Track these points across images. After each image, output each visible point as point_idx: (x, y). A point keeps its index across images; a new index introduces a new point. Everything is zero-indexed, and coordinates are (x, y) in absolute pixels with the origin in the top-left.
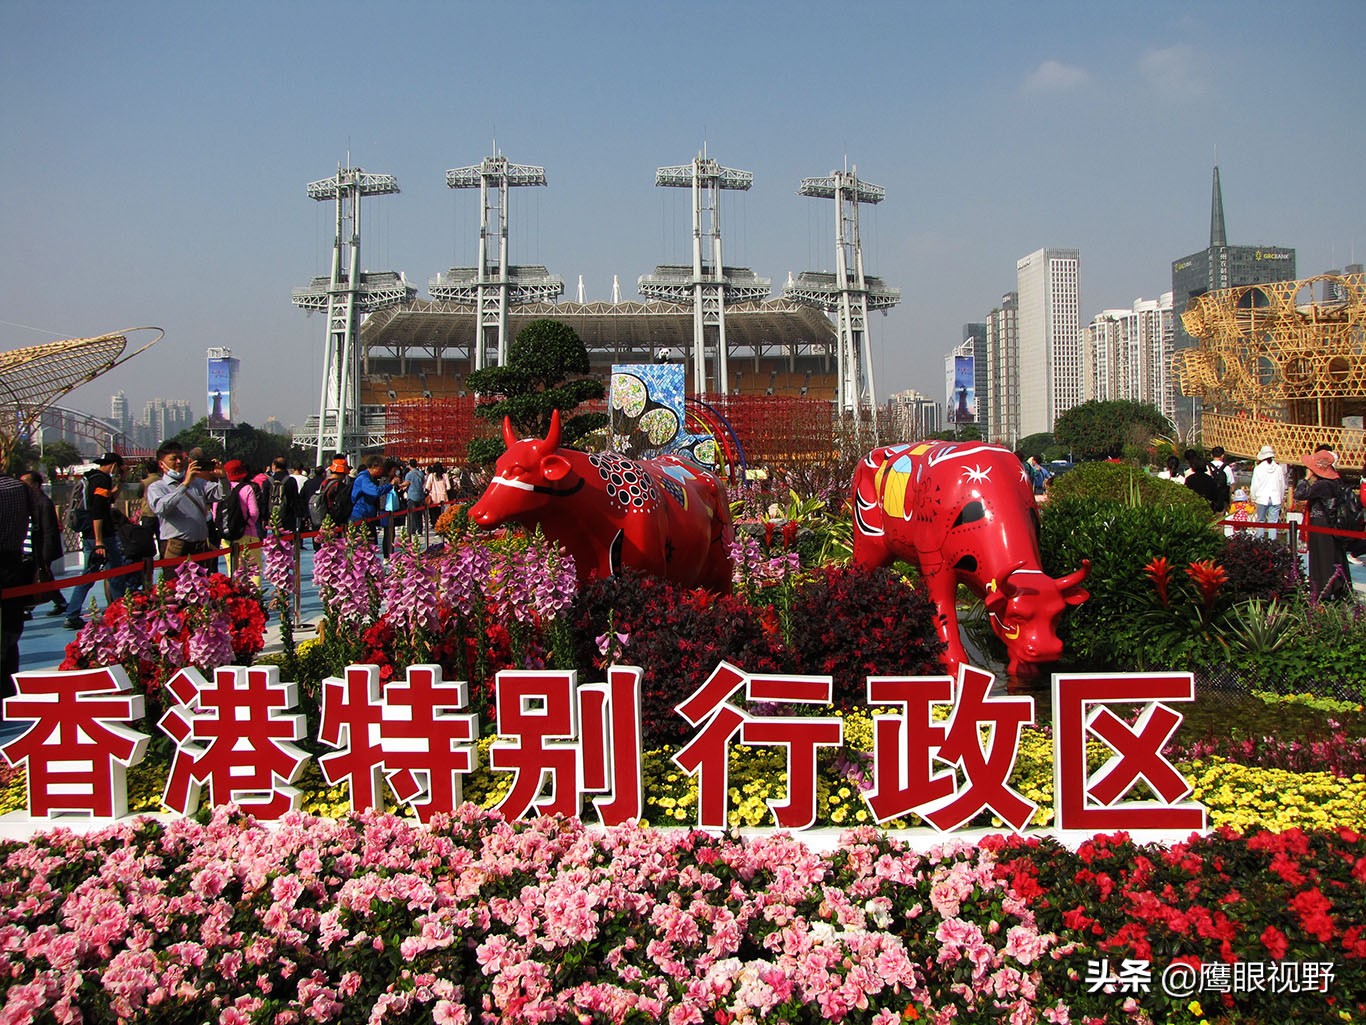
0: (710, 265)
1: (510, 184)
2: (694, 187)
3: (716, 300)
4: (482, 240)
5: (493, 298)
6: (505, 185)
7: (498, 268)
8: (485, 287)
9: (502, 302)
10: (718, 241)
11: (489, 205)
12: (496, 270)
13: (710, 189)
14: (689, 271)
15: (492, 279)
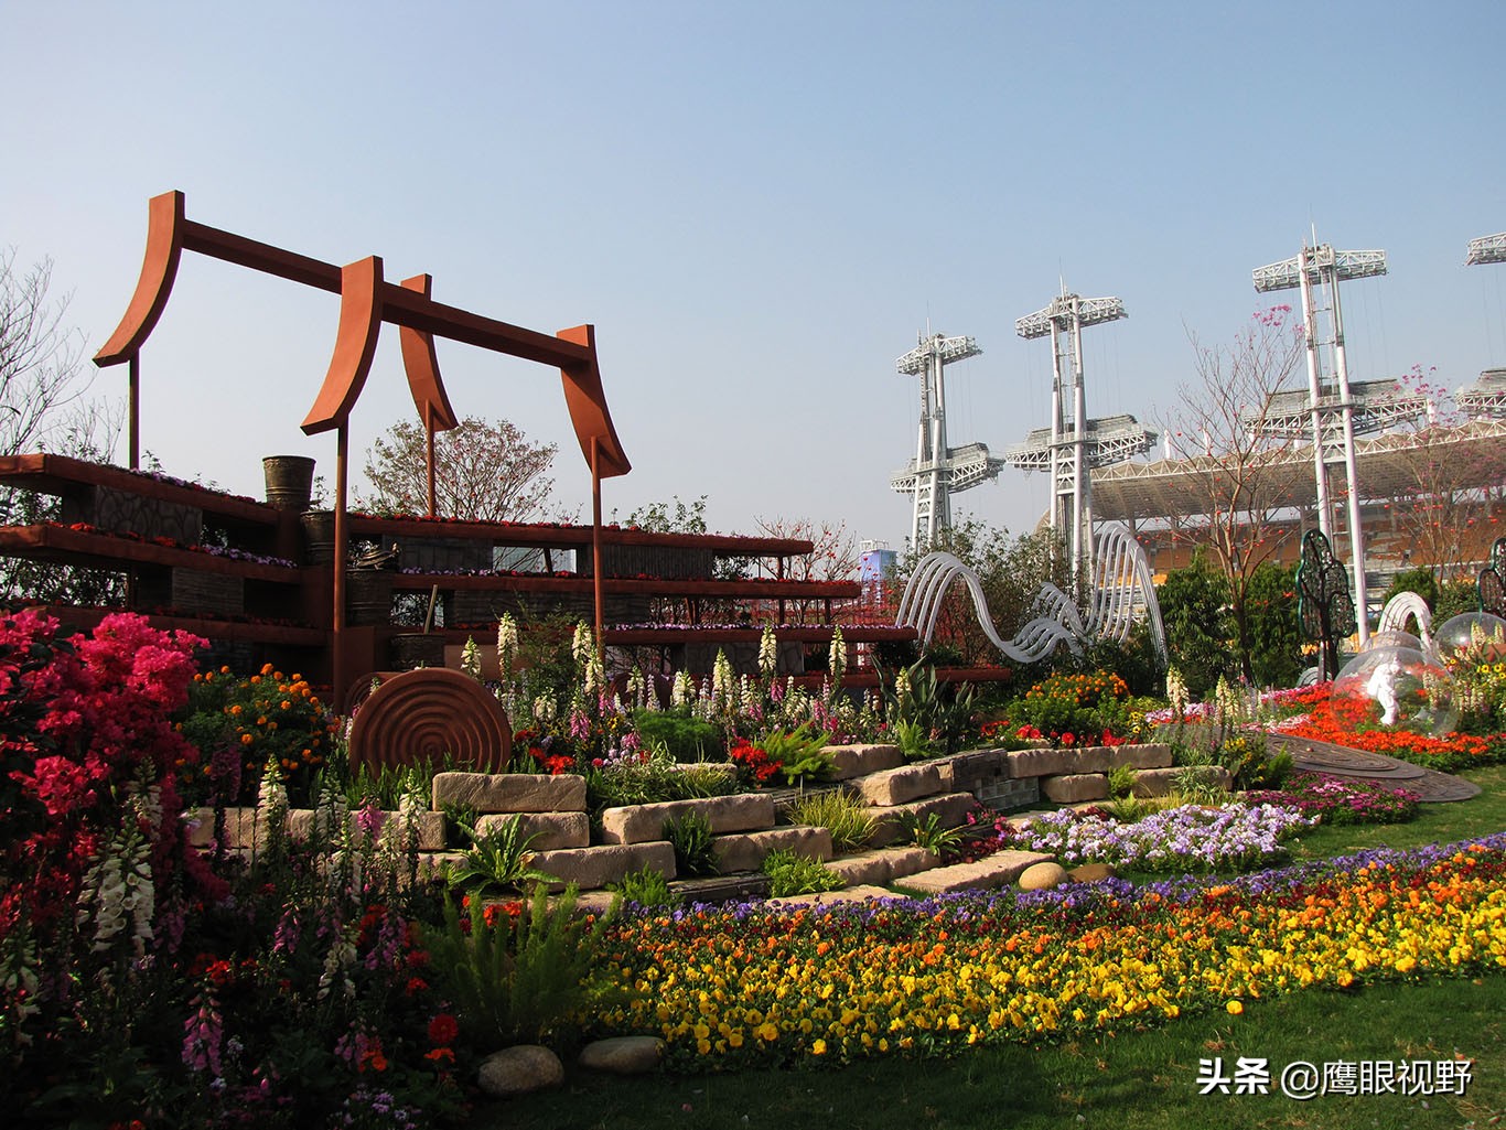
0: (1333, 384)
1: (1083, 323)
2: (1303, 285)
3: (1342, 428)
4: (1055, 394)
5: (1068, 460)
6: (1076, 324)
7: (1073, 425)
8: (1059, 448)
9: (1077, 464)
10: (1340, 348)
11: (1061, 353)
12: (1071, 428)
13: (1323, 285)
14: (1305, 393)
15: (1067, 438)
